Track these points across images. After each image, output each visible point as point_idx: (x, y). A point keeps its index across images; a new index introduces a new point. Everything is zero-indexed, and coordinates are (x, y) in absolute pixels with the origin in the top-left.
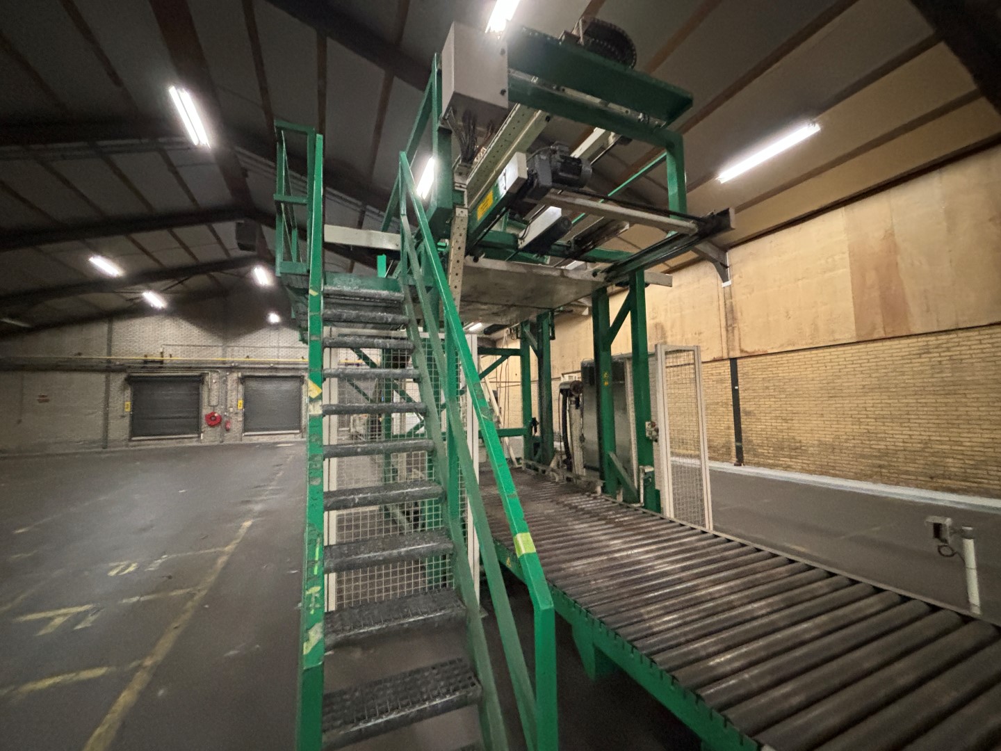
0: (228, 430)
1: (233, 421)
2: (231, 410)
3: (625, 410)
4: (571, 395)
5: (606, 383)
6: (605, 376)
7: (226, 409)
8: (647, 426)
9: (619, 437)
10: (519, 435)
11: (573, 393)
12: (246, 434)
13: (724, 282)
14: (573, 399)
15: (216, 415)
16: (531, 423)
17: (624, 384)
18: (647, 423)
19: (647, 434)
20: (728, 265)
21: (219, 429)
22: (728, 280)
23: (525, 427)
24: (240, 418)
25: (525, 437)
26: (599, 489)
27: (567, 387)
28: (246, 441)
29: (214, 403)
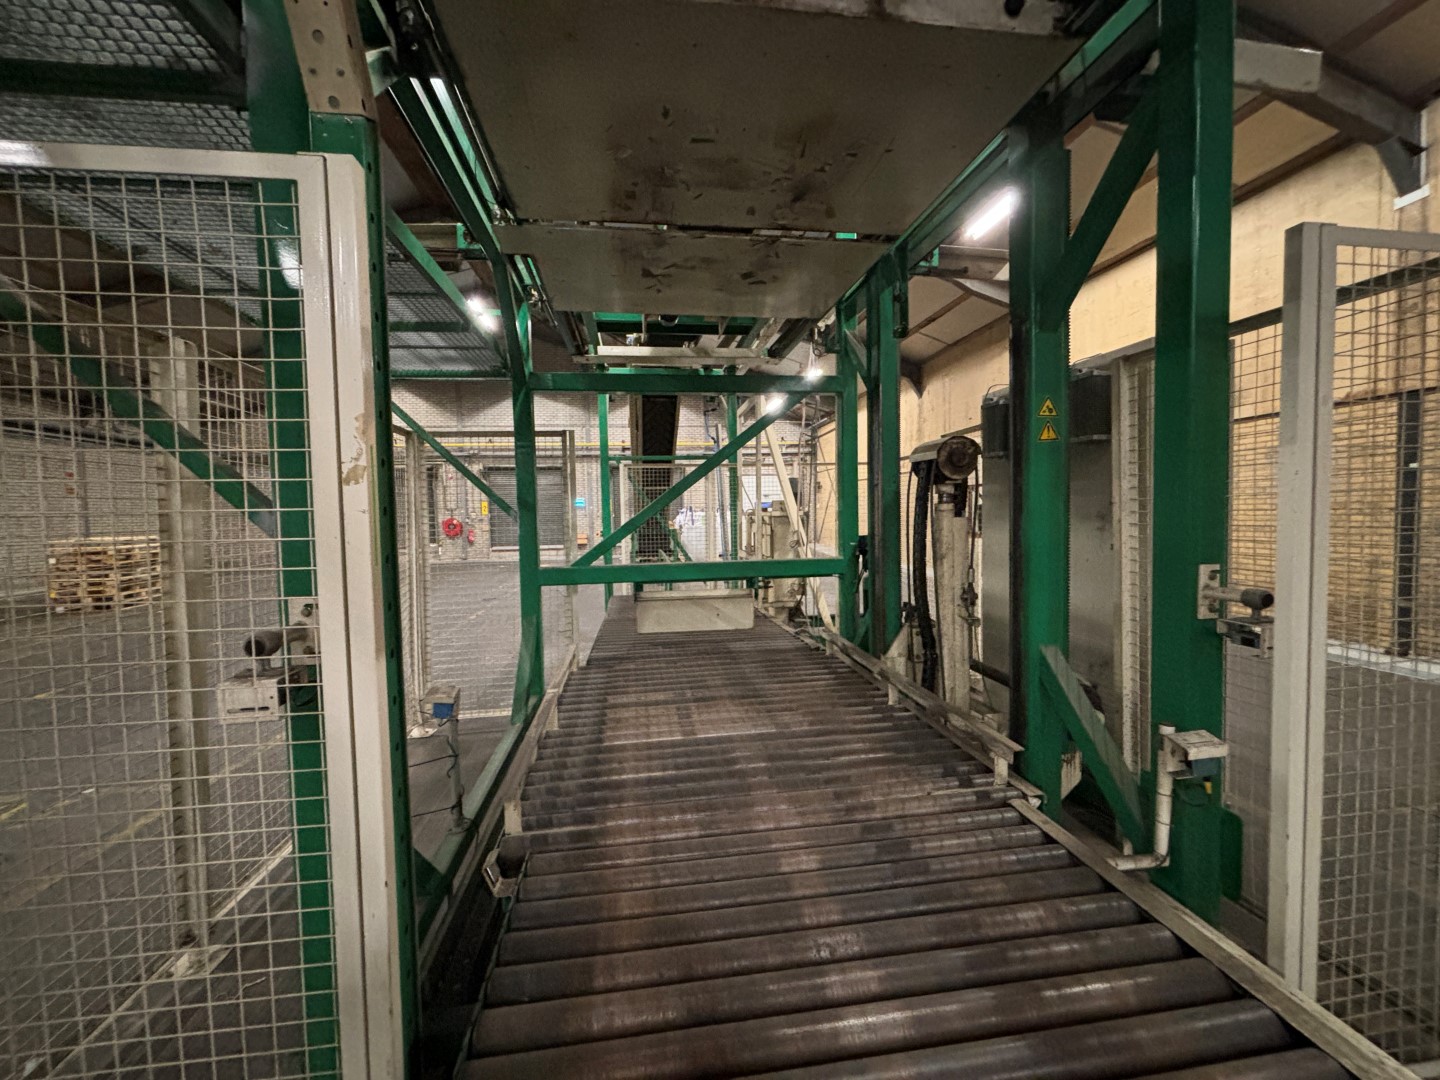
0: (471, 543)
1: (477, 531)
2: (473, 515)
3: (1104, 517)
4: (941, 479)
5: (1047, 435)
6: (1044, 412)
7: (468, 516)
8: (1203, 579)
9: (1081, 596)
10: (830, 575)
11: (947, 473)
12: (495, 548)
13: (1403, 190)
14: (948, 489)
15: (455, 522)
16: (855, 547)
17: (1109, 442)
18: (1204, 570)
19: (1203, 613)
20: (1424, 144)
21: (460, 541)
22: (1418, 187)
23: (841, 558)
24: (487, 527)
25: (842, 577)
26: (1002, 767)
27: (932, 455)
28: (494, 558)
29: (452, 505)
